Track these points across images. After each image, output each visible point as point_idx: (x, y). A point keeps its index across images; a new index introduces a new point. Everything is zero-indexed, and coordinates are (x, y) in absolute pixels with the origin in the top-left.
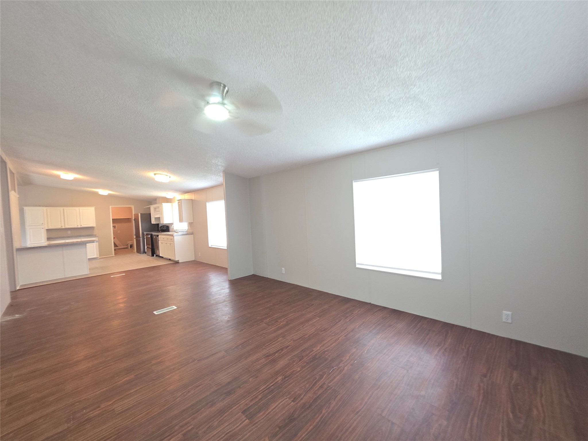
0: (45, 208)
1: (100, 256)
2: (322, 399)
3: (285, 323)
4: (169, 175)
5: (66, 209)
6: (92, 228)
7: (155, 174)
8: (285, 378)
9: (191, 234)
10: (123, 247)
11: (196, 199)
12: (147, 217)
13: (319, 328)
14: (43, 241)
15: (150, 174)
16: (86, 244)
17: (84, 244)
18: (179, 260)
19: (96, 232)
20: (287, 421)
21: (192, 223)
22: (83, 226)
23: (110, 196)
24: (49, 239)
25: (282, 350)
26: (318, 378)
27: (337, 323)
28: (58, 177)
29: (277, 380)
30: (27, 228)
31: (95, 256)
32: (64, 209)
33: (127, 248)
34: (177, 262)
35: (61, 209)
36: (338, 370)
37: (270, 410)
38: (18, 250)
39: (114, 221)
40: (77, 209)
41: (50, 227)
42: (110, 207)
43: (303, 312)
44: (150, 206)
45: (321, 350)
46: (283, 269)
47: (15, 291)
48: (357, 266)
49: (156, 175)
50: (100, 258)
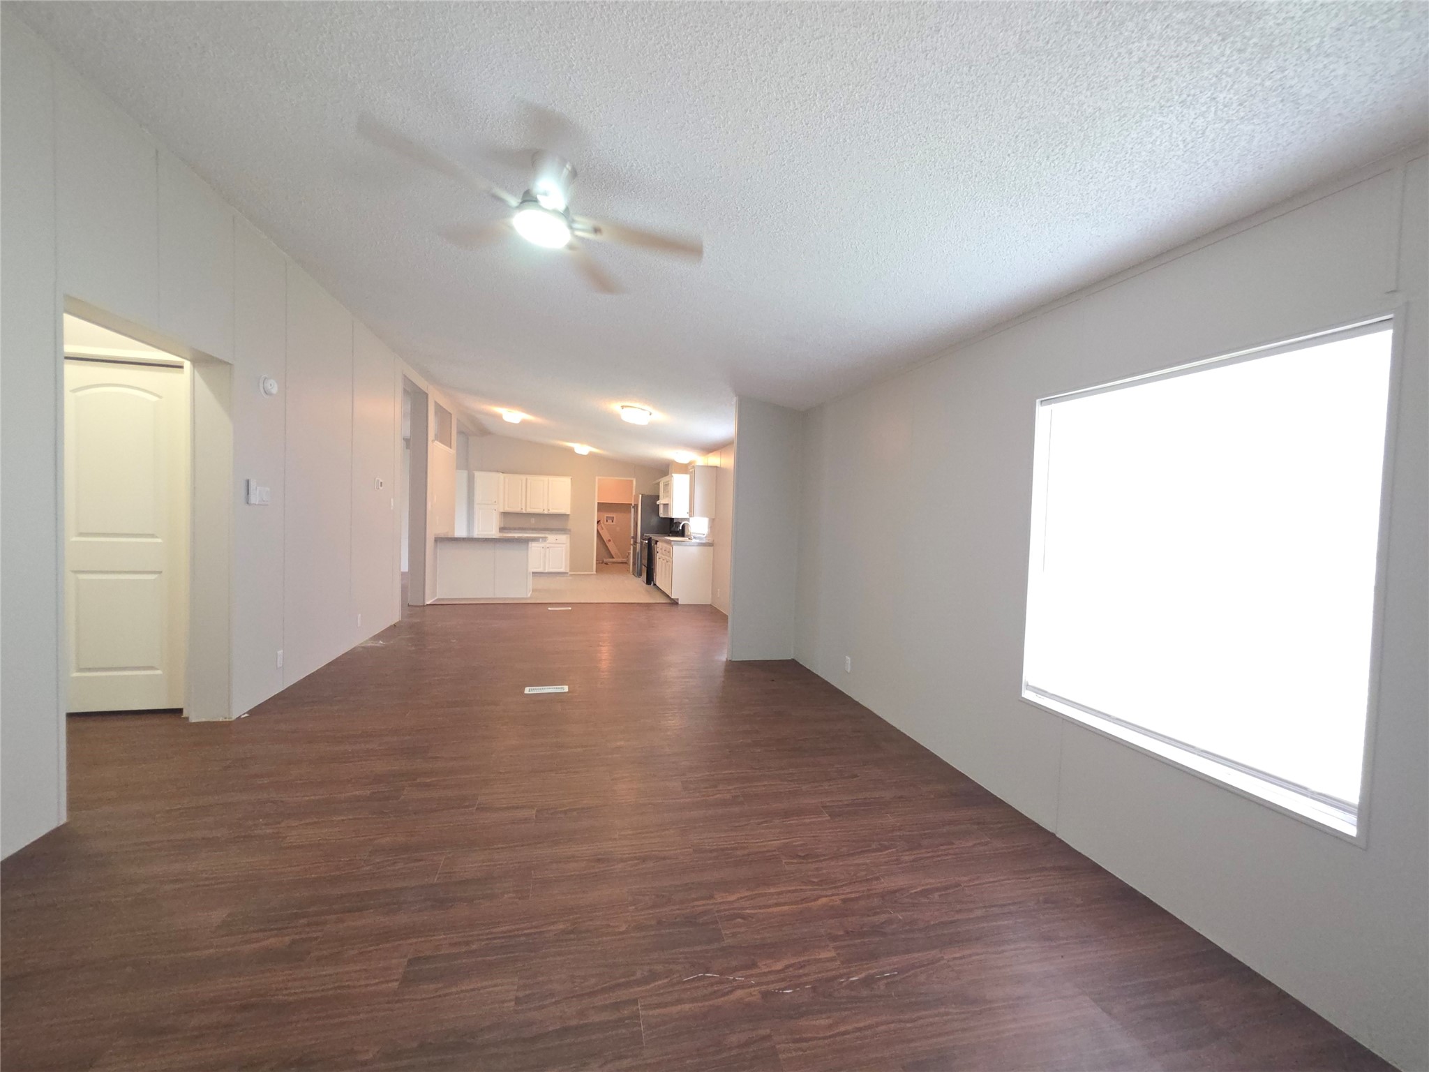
0: (501, 476)
1: (570, 571)
2: (580, 1039)
3: (728, 796)
4: (649, 408)
5: (530, 478)
6: (563, 517)
7: (623, 407)
8: (572, 932)
9: (709, 546)
10: (620, 560)
11: (722, 466)
12: (652, 503)
13: (798, 846)
14: (494, 532)
15: (615, 407)
16: (528, 544)
17: (526, 541)
18: (678, 599)
19: (570, 525)
20: (451, 1040)
21: (714, 519)
22: (552, 511)
23: (591, 455)
24: (502, 529)
25: (644, 861)
26: (639, 975)
27: (868, 851)
28: (499, 417)
29: (549, 928)
30: (476, 507)
31: (562, 570)
32: (527, 479)
33: (626, 563)
34: (674, 603)
35: (523, 477)
36: (712, 985)
37: (454, 990)
38: (439, 540)
39: (602, 507)
40: (545, 478)
41: (508, 509)
42: (597, 478)
43: (804, 788)
44: (657, 481)
45: (736, 905)
46: (848, 658)
47: (424, 606)
48: (1027, 695)
49: (625, 409)
50: (571, 575)
